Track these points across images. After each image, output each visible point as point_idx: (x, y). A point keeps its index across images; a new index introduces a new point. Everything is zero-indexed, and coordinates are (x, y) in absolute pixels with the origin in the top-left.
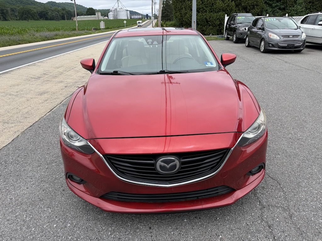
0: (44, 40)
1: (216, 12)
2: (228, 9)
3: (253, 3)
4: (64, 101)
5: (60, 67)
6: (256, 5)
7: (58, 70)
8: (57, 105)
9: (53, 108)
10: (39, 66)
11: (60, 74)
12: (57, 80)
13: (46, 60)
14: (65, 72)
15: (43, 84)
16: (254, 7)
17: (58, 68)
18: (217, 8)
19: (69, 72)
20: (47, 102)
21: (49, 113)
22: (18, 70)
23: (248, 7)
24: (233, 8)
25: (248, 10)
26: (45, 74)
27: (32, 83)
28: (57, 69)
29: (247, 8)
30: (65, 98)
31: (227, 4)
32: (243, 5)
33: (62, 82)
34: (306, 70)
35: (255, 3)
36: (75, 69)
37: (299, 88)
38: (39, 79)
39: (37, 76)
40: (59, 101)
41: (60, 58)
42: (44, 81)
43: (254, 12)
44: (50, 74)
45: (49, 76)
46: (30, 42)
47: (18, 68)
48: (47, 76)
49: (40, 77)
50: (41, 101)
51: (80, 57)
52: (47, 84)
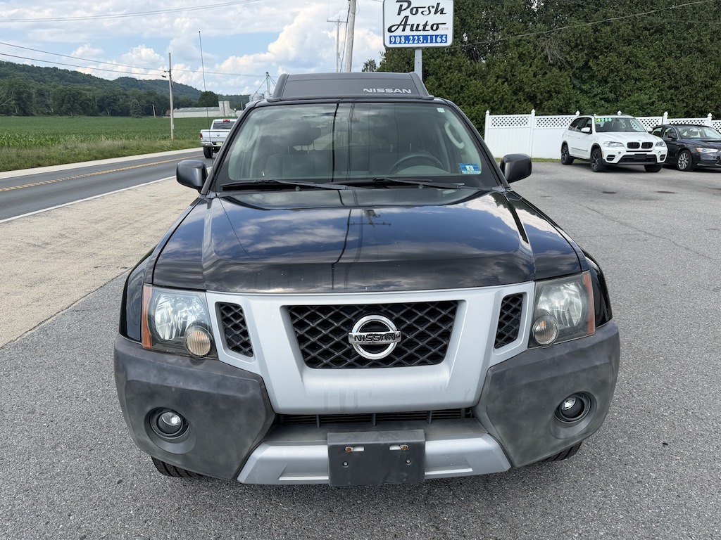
0: (96, 159)
1: (469, 105)
2: (496, 99)
3: (549, 86)
4: (78, 302)
5: (102, 220)
6: (556, 93)
7: (96, 226)
8: (59, 310)
9: (45, 319)
10: (56, 217)
11: (97, 238)
12: (85, 250)
13: (80, 203)
14: (109, 232)
15: (49, 260)
16: (551, 95)
17: (97, 222)
18: (472, 95)
19: (119, 231)
20: (40, 303)
21: (32, 332)
22: (6, 225)
23: (539, 94)
24: (506, 96)
25: (538, 102)
26: (62, 236)
27: (24, 257)
28: (94, 225)
29: (536, 98)
30: (84, 295)
31: (493, 88)
32: (526, 90)
33: (91, 255)
34: (648, 236)
35: (554, 86)
36: (136, 225)
37: (623, 278)
38: (44, 248)
39: (44, 239)
40: (66, 301)
41: (111, 199)
42: (52, 253)
43: (552, 105)
44: (75, 237)
45: (69, 240)
46: (62, 162)
47: (8, 222)
48: (64, 241)
49: (47, 244)
50: (24, 302)
51: (158, 198)
52: (58, 260)
